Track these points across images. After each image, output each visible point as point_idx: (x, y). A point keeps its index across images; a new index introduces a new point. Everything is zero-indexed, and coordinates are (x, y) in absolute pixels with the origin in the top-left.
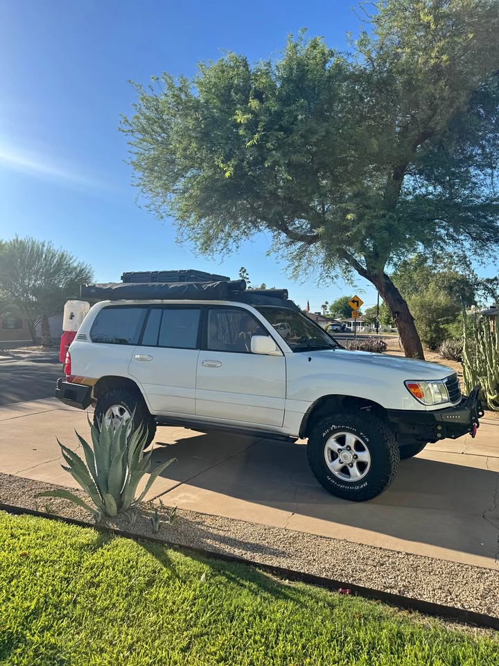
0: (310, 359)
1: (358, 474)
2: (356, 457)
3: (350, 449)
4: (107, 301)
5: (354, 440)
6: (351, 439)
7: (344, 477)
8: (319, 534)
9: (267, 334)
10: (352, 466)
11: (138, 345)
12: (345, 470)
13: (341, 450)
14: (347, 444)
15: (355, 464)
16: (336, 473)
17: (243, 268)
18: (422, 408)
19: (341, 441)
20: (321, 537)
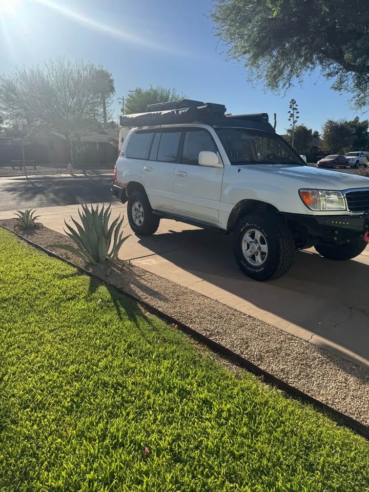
0: (239, 170)
1: (260, 261)
2: (259, 248)
3: (257, 242)
4: (136, 128)
5: (259, 236)
6: (258, 234)
7: (252, 262)
8: (203, 294)
9: (216, 150)
10: (257, 255)
11: (147, 160)
12: (253, 257)
13: (252, 242)
14: (256, 238)
15: (259, 254)
16: (248, 259)
17: (293, 100)
18: (310, 213)
19: (253, 236)
20: (204, 296)
